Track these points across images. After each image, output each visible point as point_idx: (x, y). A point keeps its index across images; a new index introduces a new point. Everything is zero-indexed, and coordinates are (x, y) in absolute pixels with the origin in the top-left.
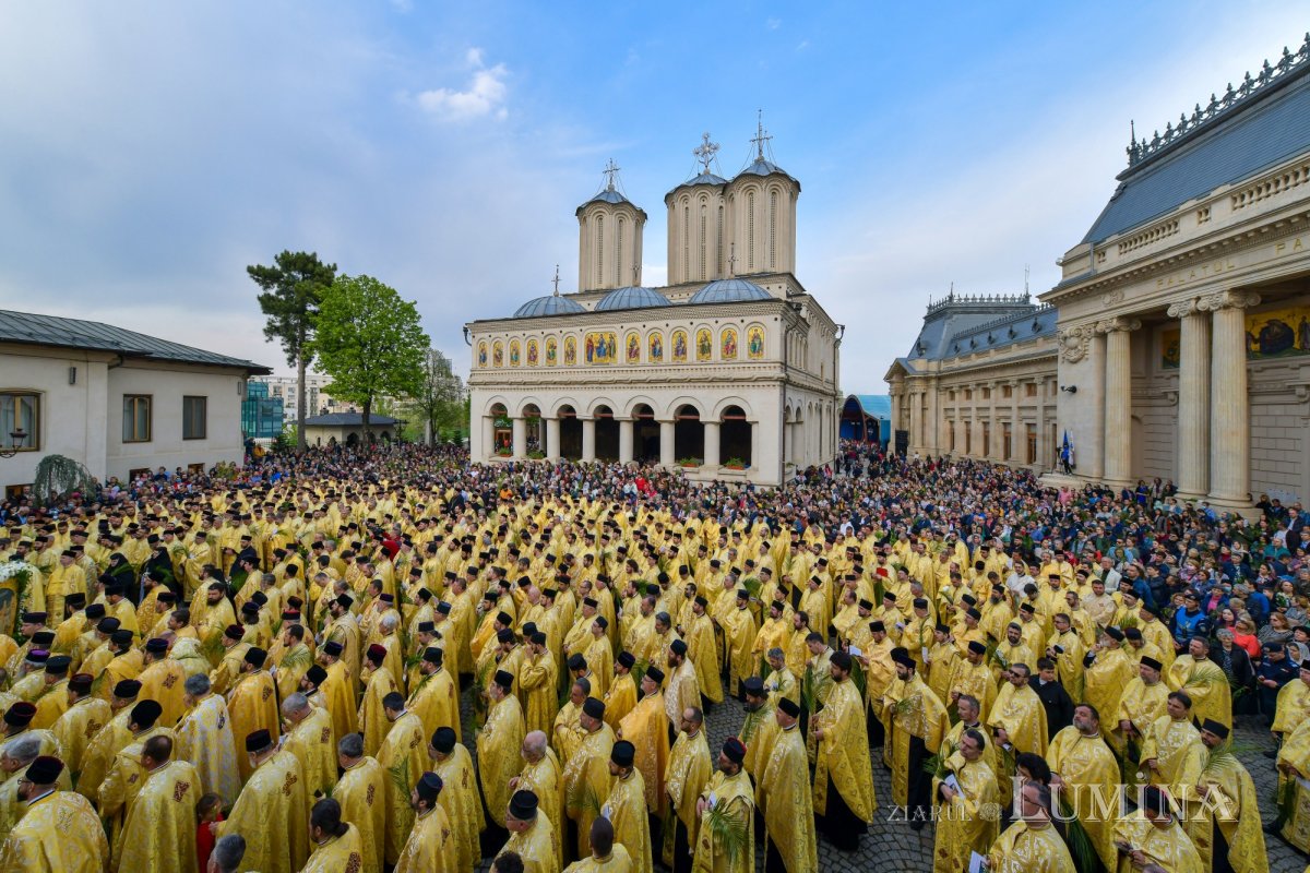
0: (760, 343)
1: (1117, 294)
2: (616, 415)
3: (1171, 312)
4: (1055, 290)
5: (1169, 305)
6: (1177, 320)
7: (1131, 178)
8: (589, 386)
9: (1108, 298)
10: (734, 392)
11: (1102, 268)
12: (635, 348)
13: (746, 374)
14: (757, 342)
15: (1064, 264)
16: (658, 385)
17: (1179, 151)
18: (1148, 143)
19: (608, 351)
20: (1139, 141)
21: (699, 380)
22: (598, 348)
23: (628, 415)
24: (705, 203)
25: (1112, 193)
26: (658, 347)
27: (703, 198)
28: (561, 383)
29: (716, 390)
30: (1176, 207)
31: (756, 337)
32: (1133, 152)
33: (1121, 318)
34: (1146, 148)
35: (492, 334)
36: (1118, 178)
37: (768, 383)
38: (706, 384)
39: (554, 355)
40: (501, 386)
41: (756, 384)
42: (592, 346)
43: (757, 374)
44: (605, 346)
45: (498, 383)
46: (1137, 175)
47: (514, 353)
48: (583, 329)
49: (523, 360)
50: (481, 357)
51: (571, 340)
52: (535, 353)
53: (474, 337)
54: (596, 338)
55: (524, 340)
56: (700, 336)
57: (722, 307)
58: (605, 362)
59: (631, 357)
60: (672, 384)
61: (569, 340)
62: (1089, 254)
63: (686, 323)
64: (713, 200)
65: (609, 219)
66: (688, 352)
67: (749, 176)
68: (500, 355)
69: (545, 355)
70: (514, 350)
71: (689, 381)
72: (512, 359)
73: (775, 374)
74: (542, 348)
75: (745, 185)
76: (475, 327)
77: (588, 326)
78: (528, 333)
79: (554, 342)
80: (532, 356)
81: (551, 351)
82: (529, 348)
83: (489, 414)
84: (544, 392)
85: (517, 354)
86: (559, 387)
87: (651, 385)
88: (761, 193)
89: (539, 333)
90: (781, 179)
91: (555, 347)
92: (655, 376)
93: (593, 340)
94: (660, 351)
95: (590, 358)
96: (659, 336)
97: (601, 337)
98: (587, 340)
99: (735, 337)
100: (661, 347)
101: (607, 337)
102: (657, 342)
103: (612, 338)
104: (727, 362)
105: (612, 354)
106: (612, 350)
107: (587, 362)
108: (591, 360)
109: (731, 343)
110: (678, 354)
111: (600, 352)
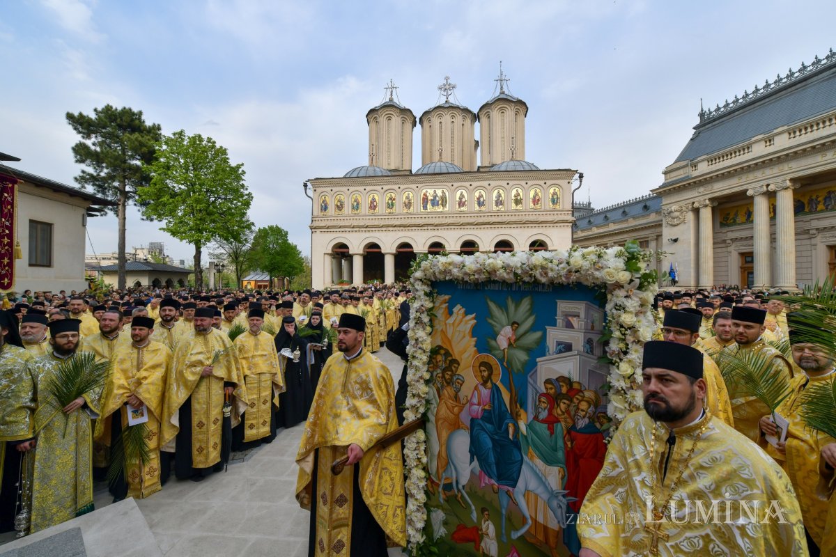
0: (558, 198)
1: (709, 187)
2: (448, 249)
3: (749, 193)
4: (660, 187)
5: (747, 190)
6: (752, 197)
7: (702, 129)
8: (426, 228)
9: (701, 189)
10: (540, 230)
11: (695, 174)
12: (463, 200)
13: (549, 218)
14: (555, 197)
15: (665, 173)
16: (482, 227)
18: (712, 110)
19: (440, 202)
20: (706, 109)
21: (515, 223)
22: (431, 200)
23: (458, 248)
24: (453, 120)
25: (691, 136)
26: (482, 200)
27: (453, 117)
28: (400, 226)
29: (526, 229)
30: (748, 139)
31: (555, 193)
32: (702, 115)
33: (710, 199)
34: (710, 113)
35: (333, 189)
36: (694, 128)
37: (564, 224)
38: (519, 226)
39: (392, 204)
40: (341, 230)
41: (556, 225)
42: (427, 198)
43: (556, 218)
44: (437, 198)
45: (340, 227)
46: (707, 126)
47: (355, 203)
48: (419, 185)
49: (364, 209)
50: (322, 206)
51: (409, 194)
52: (375, 204)
53: (315, 190)
54: (430, 192)
55: (365, 194)
56: (514, 192)
57: (533, 173)
58: (438, 210)
59: (459, 207)
60: (493, 226)
61: (406, 194)
62: (687, 166)
63: (504, 183)
64: (459, 119)
65: (396, 119)
66: (505, 203)
67: (503, 101)
68: (341, 205)
69: (385, 206)
70: (355, 201)
71: (507, 224)
72: (353, 208)
73: (570, 218)
74: (381, 200)
75: (499, 107)
76: (318, 182)
77: (423, 185)
78: (368, 188)
79: (393, 195)
80: (373, 206)
81: (390, 202)
82: (370, 199)
83: (330, 252)
84: (384, 233)
85: (358, 204)
86: (399, 228)
87: (477, 227)
88: (510, 112)
89: (379, 188)
90: (521, 105)
91: (394, 199)
92: (481, 220)
93: (428, 194)
94: (483, 203)
95: (425, 208)
96: (483, 192)
97: (435, 192)
98: (422, 194)
99: (540, 194)
100: (484, 200)
101: (439, 193)
102: (481, 196)
103: (443, 192)
104: (535, 210)
105: (444, 205)
106: (444, 201)
107: (422, 210)
108: (426, 209)
109: (537, 198)
110: (497, 205)
111: (434, 203)
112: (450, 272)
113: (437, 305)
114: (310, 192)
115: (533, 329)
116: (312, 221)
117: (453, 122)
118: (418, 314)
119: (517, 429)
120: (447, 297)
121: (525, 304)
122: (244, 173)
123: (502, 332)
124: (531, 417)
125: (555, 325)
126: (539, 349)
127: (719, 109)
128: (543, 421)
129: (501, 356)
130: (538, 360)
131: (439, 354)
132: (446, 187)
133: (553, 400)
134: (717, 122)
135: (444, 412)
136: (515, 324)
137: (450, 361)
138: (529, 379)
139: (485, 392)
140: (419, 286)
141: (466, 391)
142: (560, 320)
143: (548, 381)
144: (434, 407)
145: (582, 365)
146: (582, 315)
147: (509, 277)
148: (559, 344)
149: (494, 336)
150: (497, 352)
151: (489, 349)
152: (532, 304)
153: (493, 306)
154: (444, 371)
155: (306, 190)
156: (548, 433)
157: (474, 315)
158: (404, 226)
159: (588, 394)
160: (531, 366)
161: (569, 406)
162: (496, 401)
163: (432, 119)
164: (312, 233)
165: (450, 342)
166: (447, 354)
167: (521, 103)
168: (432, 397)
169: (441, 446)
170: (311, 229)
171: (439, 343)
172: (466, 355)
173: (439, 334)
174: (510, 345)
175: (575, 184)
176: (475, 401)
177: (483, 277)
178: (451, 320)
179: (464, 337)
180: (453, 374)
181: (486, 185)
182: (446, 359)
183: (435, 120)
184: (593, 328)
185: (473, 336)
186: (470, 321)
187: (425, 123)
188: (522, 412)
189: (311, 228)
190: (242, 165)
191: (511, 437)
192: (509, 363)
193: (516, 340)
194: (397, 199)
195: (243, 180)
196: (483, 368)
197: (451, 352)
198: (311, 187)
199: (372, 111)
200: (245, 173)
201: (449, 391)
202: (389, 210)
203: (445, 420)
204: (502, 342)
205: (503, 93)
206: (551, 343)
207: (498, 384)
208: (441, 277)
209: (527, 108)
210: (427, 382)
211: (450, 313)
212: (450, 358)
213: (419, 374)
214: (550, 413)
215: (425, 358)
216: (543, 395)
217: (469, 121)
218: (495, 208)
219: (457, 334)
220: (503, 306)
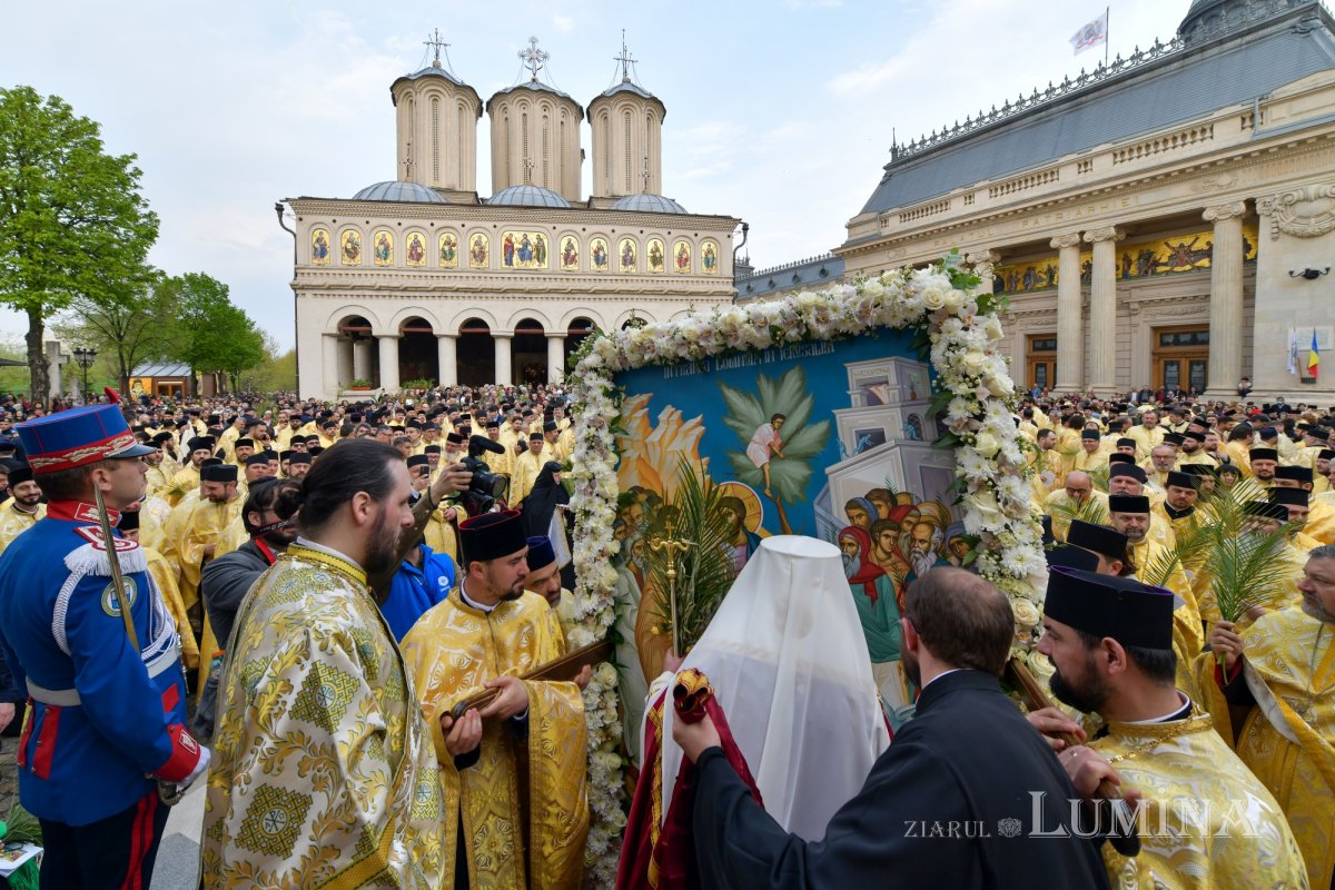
0: (713, 259)
1: (900, 250)
2: (547, 330)
4: (843, 247)
7: (895, 170)
8: (510, 295)
9: (892, 254)
11: (886, 231)
12: (572, 253)
13: (702, 288)
14: (710, 256)
15: (849, 227)
16: (603, 296)
17: (934, 155)
18: (906, 146)
19: (534, 253)
20: (899, 144)
21: (653, 292)
22: (519, 250)
23: (564, 330)
24: (546, 113)
25: (880, 179)
26: (601, 254)
27: (545, 108)
28: (466, 290)
30: (947, 192)
31: (710, 251)
32: (894, 151)
34: (904, 149)
35: (337, 218)
36: (885, 168)
38: (661, 296)
39: (452, 253)
40: (355, 292)
41: (710, 298)
42: (512, 246)
43: (712, 288)
44: (529, 248)
45: (353, 288)
46: (900, 168)
47: (382, 248)
48: (499, 224)
49: (399, 258)
50: (316, 249)
51: (480, 237)
52: (419, 250)
53: (301, 219)
54: (517, 238)
55: (398, 234)
56: (651, 246)
57: (676, 218)
58: (531, 267)
59: (566, 264)
60: (619, 296)
61: (476, 237)
62: (874, 220)
63: (635, 230)
64: (556, 112)
65: (449, 103)
66: (638, 262)
67: (628, 95)
68: (354, 248)
69: (437, 255)
70: (382, 243)
71: (642, 293)
72: (378, 256)
73: (730, 288)
74: (432, 244)
75: (622, 103)
76: (304, 204)
77: (505, 223)
78: (406, 223)
79: (453, 238)
80: (415, 254)
81: (446, 248)
82: (409, 242)
83: (334, 331)
84: (437, 301)
85: (387, 249)
86: (463, 294)
87: (594, 296)
88: (639, 115)
89: (426, 223)
90: (656, 107)
91: (454, 245)
92: (600, 286)
93: (513, 240)
94: (604, 259)
95: (509, 262)
96: (603, 242)
97: (525, 237)
98: (504, 239)
99: (688, 250)
100: (605, 255)
101: (533, 238)
102: (600, 248)
103: (539, 239)
104: (682, 274)
105: (541, 258)
106: (540, 253)
107: (504, 266)
108: (511, 264)
109: (684, 256)
110: (625, 264)
111: (524, 255)
113: (628, 412)
114: (291, 222)
115: (812, 420)
116: (296, 275)
117: (545, 116)
120: (645, 397)
121: (794, 381)
122: (138, 173)
123: (756, 437)
125: (848, 404)
126: (827, 454)
127: (913, 146)
129: (758, 481)
130: (828, 470)
132: (542, 230)
133: (866, 535)
134: (911, 163)
135: (653, 614)
136: (778, 419)
137: (659, 512)
138: (817, 508)
139: (736, 553)
142: (855, 395)
143: (851, 504)
144: (631, 614)
145: (907, 462)
146: (896, 379)
148: (860, 434)
149: (742, 447)
150: (750, 476)
151: (735, 473)
152: (804, 377)
153: (733, 397)
155: (280, 217)
156: (866, 599)
157: (700, 418)
158: (474, 291)
159: (927, 509)
160: (816, 484)
161: (896, 539)
163: (509, 107)
164: (296, 296)
167: (655, 101)
170: (295, 290)
171: (633, 481)
174: (773, 456)
175: (738, 238)
177: (712, 346)
179: (683, 458)
181: (608, 232)
183: (515, 111)
184: (914, 396)
185: (701, 455)
186: (694, 429)
187: (497, 113)
189: (294, 287)
190: (134, 156)
192: (775, 489)
193: (784, 445)
194: (459, 246)
195: (136, 187)
196: (726, 510)
198: (292, 212)
199: (400, 81)
200: (141, 173)
202: (445, 263)
204: (758, 454)
205: (628, 81)
206: (847, 437)
209: (665, 111)
214: (865, 561)
217: (572, 119)
218: (622, 269)
220: (752, 393)
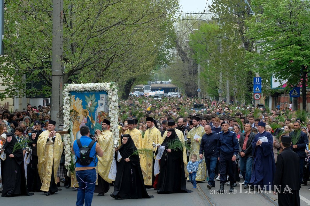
112: (75, 89)
113: (72, 98)
115: (95, 101)
118: (66, 101)
119: (93, 126)
120: (74, 96)
121: (94, 96)
123: (89, 103)
124: (96, 122)
125: (100, 100)
126: (97, 106)
128: (98, 122)
129: (89, 109)
130: (97, 108)
131: (73, 111)
133: (100, 116)
135: (75, 127)
136: (91, 101)
137: (76, 113)
138: (95, 113)
139: (86, 119)
140: (66, 93)
141: (81, 120)
142: (100, 99)
143: (99, 113)
144: (72, 127)
145: (105, 108)
146: (104, 97)
147: (89, 89)
148: (101, 104)
150: (88, 108)
152: (95, 96)
153: (86, 97)
154: (74, 116)
156: (99, 124)
157: (82, 100)
159: (106, 114)
160: (95, 110)
161: (103, 117)
162: (88, 121)
165: (76, 108)
166: (75, 111)
168: (71, 124)
169: (74, 137)
171: (72, 108)
172: (80, 110)
173: (72, 106)
174: (91, 106)
176: (83, 122)
177: (83, 90)
178: (76, 102)
179: (80, 106)
180: (77, 116)
182: (75, 113)
184: (106, 100)
185: (82, 105)
186: (81, 101)
188: (94, 121)
191: (92, 128)
192: (91, 110)
193: (92, 105)
196: (85, 113)
197: (76, 110)
201: (76, 121)
203: (75, 129)
204: (89, 106)
206: (99, 104)
207: (89, 116)
208: (72, 90)
210: (70, 120)
211: (76, 100)
212: (76, 112)
213: (67, 118)
214: (100, 120)
215: (69, 113)
216: (98, 116)
219: (78, 105)
220: (89, 97)
